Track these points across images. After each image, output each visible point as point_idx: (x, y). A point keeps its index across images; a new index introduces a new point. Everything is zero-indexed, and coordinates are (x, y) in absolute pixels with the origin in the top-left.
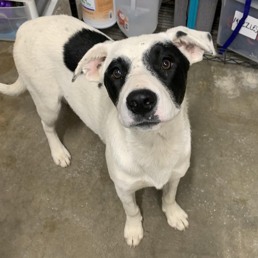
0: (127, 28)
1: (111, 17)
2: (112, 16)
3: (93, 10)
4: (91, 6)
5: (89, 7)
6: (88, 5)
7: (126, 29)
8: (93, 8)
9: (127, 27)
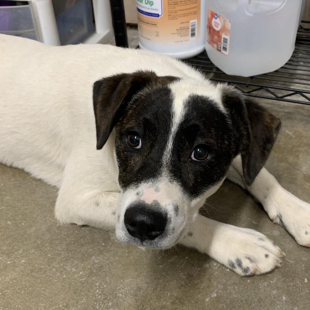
0: (225, 49)
1: (193, 35)
2: (196, 32)
3: (158, 15)
4: (153, 7)
5: (149, 9)
6: (148, 6)
7: (223, 51)
8: (157, 10)
9: (225, 46)
